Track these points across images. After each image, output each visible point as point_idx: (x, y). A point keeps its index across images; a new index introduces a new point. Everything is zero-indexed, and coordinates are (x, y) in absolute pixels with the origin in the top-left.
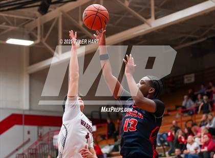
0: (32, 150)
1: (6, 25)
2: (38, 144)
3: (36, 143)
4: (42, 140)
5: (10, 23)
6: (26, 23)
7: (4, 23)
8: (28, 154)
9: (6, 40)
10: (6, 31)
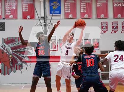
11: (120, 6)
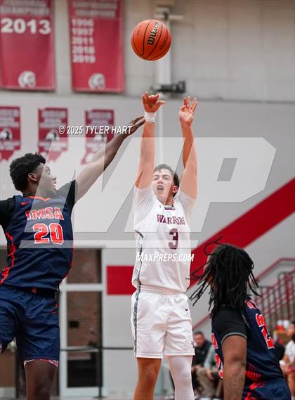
11: (33, 30)
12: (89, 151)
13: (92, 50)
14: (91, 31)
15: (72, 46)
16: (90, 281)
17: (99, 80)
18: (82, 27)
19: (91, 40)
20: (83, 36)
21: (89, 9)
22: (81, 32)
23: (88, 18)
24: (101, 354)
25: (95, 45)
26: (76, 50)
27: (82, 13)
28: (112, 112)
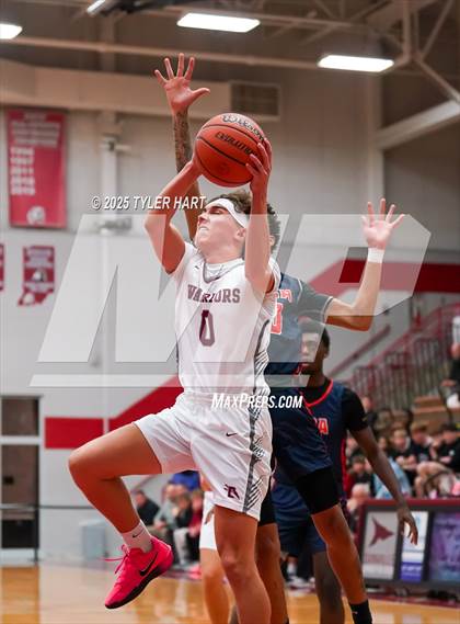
0: (395, 357)
1: (316, 18)
2: (411, 342)
3: (406, 338)
4: (421, 330)
5: (327, 10)
6: (372, 12)
7: (313, 14)
8: (387, 366)
9: (318, 58)
10: (318, 35)
12: (27, 290)
13: (31, 181)
14: (31, 161)
15: (10, 177)
16: (27, 433)
17: (39, 214)
18: (22, 156)
19: (31, 171)
20: (22, 166)
21: (29, 137)
22: (19, 161)
23: (28, 146)
24: (37, 514)
25: (36, 176)
26: (14, 180)
27: (23, 141)
28: (52, 249)
